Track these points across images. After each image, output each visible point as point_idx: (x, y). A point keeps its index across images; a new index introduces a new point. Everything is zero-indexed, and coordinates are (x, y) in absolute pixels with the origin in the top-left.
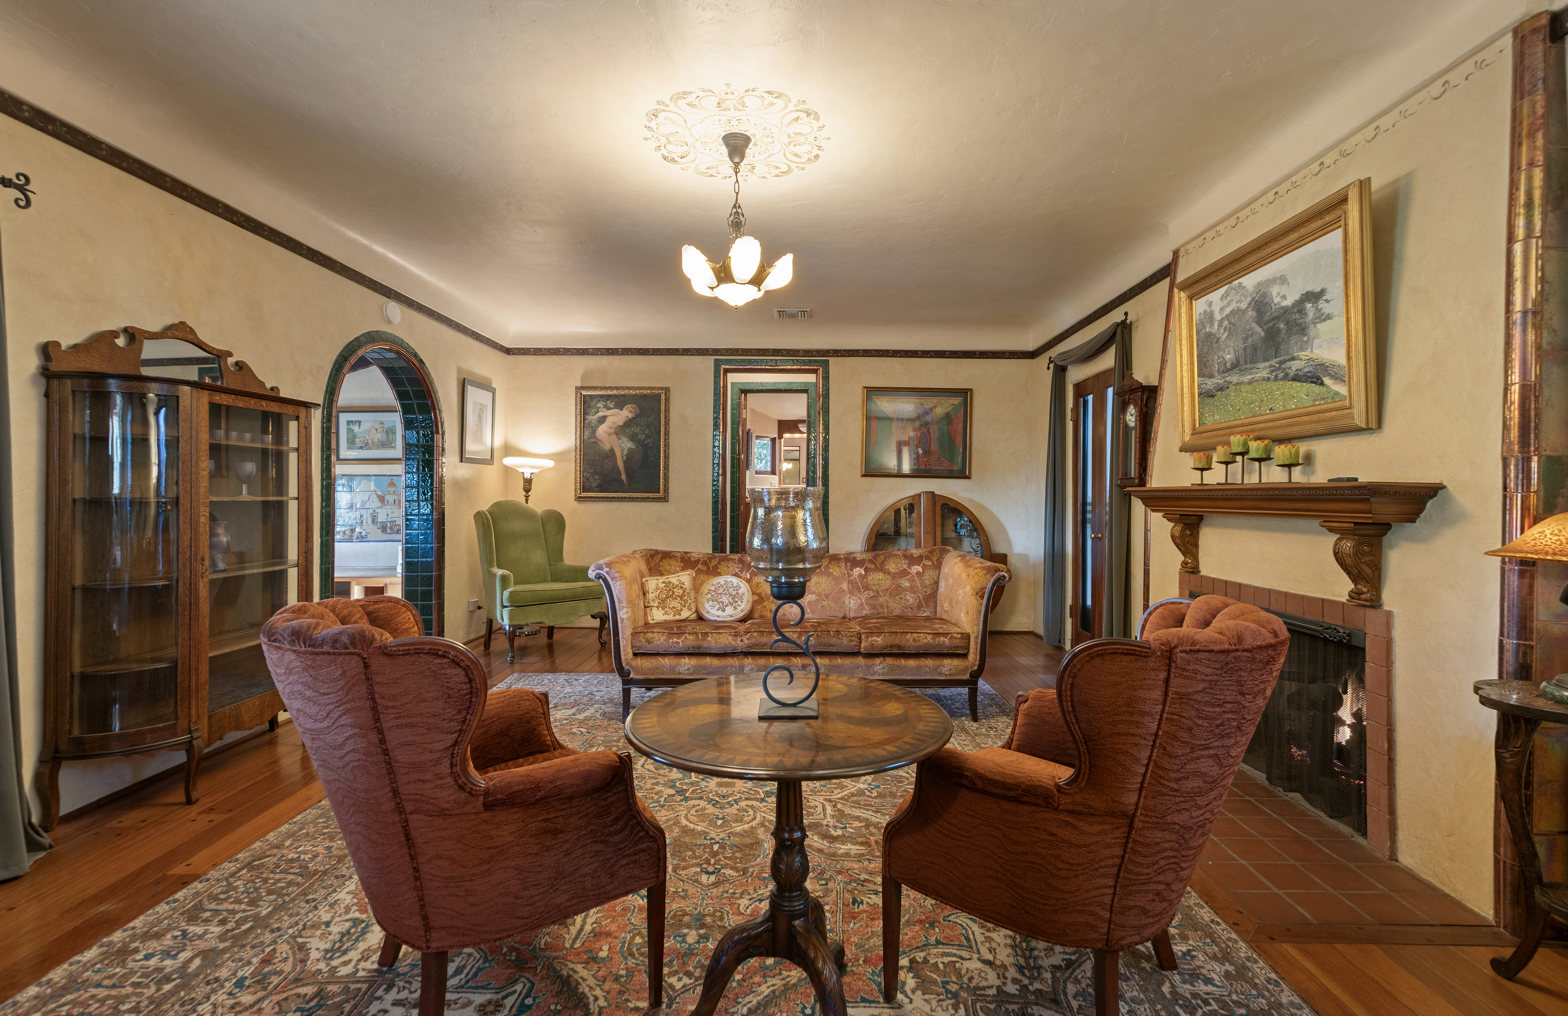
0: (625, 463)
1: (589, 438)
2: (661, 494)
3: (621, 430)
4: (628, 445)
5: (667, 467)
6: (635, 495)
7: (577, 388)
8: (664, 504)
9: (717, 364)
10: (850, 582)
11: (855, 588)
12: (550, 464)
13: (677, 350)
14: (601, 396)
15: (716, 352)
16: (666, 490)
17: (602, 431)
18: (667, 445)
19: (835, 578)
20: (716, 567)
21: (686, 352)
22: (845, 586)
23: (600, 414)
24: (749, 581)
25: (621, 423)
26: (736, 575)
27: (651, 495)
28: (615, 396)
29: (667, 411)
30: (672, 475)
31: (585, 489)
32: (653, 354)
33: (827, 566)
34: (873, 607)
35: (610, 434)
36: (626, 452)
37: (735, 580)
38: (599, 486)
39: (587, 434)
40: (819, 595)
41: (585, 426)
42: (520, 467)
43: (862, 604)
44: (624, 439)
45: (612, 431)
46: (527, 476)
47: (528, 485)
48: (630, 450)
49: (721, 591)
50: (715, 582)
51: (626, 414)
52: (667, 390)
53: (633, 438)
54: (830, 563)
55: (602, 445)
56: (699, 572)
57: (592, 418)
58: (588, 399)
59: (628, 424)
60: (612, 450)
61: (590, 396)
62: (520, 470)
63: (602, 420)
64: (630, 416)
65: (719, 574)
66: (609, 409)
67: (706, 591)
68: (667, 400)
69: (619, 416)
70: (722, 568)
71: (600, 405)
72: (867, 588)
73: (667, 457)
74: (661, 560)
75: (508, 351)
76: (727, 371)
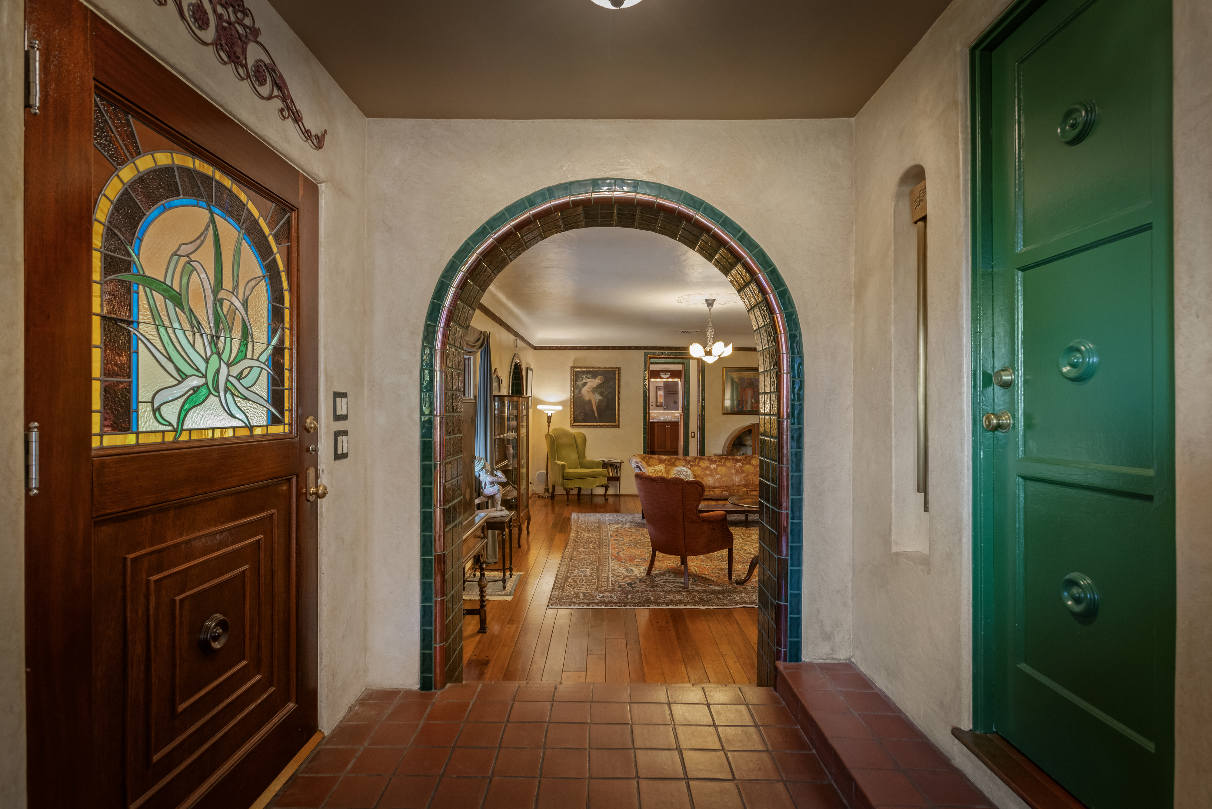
0: (597, 407)
1: (577, 394)
2: (616, 424)
3: (595, 390)
4: (598, 397)
5: (619, 409)
6: (603, 424)
7: (571, 368)
8: (618, 429)
9: (646, 355)
10: (735, 469)
11: (738, 472)
12: (560, 408)
13: (625, 347)
14: (584, 372)
15: (645, 348)
16: (619, 422)
17: (585, 390)
18: (619, 398)
19: (729, 468)
20: (674, 463)
21: (629, 348)
22: (733, 471)
23: (584, 381)
24: (690, 469)
25: (595, 386)
26: (683, 466)
27: (611, 424)
28: (591, 371)
29: (619, 379)
30: (621, 413)
31: (575, 421)
32: (612, 349)
33: (724, 462)
34: (746, 481)
35: (589, 392)
36: (597, 401)
37: (685, 469)
38: (583, 419)
39: (577, 392)
40: (721, 475)
41: (576, 388)
42: (545, 410)
43: (741, 479)
44: (597, 394)
45: (590, 390)
46: (549, 415)
47: (549, 419)
48: (600, 400)
49: (679, 473)
50: (676, 469)
51: (597, 381)
52: (619, 368)
53: (601, 394)
54: (725, 461)
55: (584, 397)
56: (667, 465)
57: (579, 383)
58: (577, 373)
59: (599, 386)
60: (590, 400)
61: (578, 371)
62: (546, 412)
63: (585, 384)
64: (600, 382)
65: (676, 466)
66: (588, 378)
67: (672, 474)
68: (619, 373)
69: (595, 382)
70: (677, 463)
71: (584, 376)
72: (743, 472)
73: (619, 404)
74: (649, 459)
75: (535, 348)
76: (650, 358)
